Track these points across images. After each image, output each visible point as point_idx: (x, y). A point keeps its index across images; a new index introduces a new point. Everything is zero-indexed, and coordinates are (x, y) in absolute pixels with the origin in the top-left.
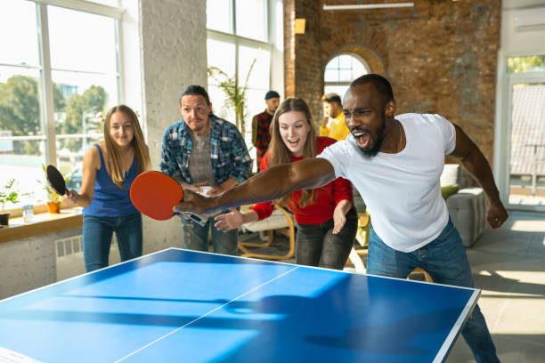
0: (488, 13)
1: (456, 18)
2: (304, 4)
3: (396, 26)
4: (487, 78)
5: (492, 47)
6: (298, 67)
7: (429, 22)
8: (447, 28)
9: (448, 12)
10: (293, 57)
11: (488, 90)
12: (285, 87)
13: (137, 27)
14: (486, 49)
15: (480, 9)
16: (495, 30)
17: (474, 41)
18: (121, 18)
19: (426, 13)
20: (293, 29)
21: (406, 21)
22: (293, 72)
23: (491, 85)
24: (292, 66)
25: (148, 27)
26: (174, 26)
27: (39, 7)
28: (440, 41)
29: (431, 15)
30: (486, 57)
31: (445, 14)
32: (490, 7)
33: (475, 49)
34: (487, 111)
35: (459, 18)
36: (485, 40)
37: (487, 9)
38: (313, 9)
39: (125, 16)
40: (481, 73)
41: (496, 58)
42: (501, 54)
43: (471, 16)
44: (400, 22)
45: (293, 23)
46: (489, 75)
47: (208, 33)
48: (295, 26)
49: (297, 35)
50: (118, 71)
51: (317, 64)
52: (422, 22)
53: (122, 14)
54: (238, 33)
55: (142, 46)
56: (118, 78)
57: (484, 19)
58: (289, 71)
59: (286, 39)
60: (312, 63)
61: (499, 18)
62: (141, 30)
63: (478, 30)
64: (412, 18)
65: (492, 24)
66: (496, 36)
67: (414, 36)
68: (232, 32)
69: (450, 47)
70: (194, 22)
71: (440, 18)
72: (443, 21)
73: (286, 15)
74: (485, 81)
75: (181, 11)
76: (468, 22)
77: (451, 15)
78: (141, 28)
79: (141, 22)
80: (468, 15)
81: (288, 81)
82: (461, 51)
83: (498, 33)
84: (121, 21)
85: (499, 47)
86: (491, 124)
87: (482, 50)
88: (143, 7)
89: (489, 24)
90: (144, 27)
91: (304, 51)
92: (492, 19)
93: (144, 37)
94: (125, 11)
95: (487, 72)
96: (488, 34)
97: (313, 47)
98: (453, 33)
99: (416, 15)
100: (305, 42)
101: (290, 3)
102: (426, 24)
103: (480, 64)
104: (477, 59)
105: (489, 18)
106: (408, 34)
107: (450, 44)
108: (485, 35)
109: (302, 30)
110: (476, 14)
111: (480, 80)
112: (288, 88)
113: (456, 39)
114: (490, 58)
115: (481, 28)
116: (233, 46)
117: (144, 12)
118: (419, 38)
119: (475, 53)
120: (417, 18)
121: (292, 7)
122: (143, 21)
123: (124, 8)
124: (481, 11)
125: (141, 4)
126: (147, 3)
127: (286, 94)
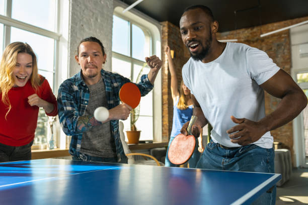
0: (283, 47)
2: (173, 43)
5: (287, 67)
10: (167, 72)
12: (162, 89)
13: (67, 43)
14: (284, 68)
15: (278, 45)
16: (288, 57)
18: (58, 39)
22: (167, 81)
24: (166, 77)
25: (74, 44)
27: (5, 27)
32: (284, 44)
36: (282, 63)
37: (283, 45)
38: (179, 46)
39: (60, 40)
41: (290, 72)
42: (293, 71)
43: (273, 50)
47: (113, 54)
50: (54, 70)
53: (59, 37)
54: (134, 56)
55: (69, 55)
56: (54, 74)
57: (281, 51)
58: (165, 80)
60: (179, 77)
61: (290, 50)
62: (69, 46)
63: (278, 57)
65: (286, 54)
66: (289, 61)
68: (129, 56)
73: (162, 48)
76: (272, 53)
78: (69, 44)
79: (70, 41)
80: (271, 49)
81: (164, 86)
83: (290, 58)
84: (58, 41)
85: (291, 67)
89: (284, 53)
90: (71, 44)
92: (286, 51)
93: (71, 49)
94: (61, 35)
96: (284, 59)
101: (165, 41)
105: (284, 50)
108: (282, 60)
110: (276, 48)
112: (164, 90)
115: (279, 56)
116: (129, 64)
117: (72, 36)
121: (166, 44)
122: (71, 40)
123: (60, 33)
124: (279, 46)
125: (70, 31)
126: (74, 31)
127: (163, 94)
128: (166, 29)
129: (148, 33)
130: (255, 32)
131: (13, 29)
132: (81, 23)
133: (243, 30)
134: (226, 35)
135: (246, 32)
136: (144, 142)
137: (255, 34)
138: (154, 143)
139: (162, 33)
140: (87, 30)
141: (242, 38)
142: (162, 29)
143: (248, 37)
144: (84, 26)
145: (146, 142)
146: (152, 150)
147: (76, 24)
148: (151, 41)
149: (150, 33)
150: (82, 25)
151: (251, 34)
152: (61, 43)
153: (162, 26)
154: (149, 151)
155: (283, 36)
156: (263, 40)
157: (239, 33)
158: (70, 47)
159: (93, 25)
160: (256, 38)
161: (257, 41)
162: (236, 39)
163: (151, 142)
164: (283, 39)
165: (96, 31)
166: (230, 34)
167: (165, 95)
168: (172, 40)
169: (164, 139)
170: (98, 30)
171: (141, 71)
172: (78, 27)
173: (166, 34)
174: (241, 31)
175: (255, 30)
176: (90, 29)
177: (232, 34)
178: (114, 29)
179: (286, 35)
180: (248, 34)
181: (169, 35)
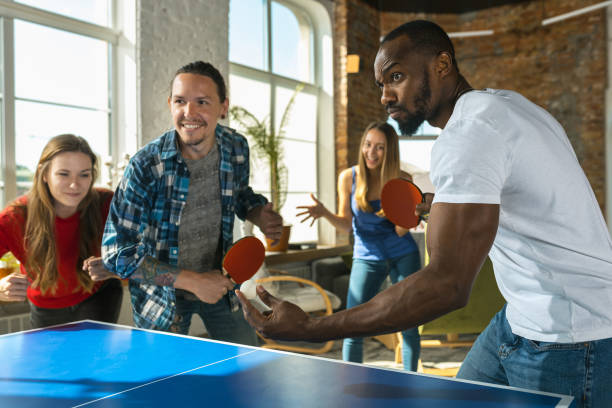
0: (590, 45)
1: (549, 52)
2: (358, 39)
3: (475, 66)
4: (593, 125)
5: (598, 86)
6: (351, 114)
7: (516, 59)
8: (539, 65)
9: (539, 45)
10: (344, 101)
11: (594, 140)
12: (336, 137)
13: (133, 51)
14: (590, 89)
15: (580, 40)
16: (600, 65)
17: (575, 79)
18: (115, 40)
19: (512, 48)
20: (343, 67)
21: (488, 59)
22: (345, 119)
23: (599, 134)
24: (343, 112)
25: (148, 52)
26: (184, 53)
27: (2, 21)
28: (529, 82)
29: (517, 52)
30: (590, 99)
31: (535, 49)
32: (593, 37)
33: (575, 89)
34: (595, 167)
35: (553, 53)
36: (587, 77)
37: (589, 39)
38: (370, 45)
39: (120, 42)
40: (584, 119)
41: (603, 99)
42: (610, 94)
43: (569, 50)
44: (479, 60)
45: (343, 60)
46: (595, 121)
47: (231, 67)
48: (347, 64)
49: (350, 75)
50: (110, 107)
51: (377, 112)
52: (506, 59)
53: (117, 37)
54: (275, 71)
55: (139, 74)
56: (110, 115)
57: (585, 52)
58: (341, 118)
59: (336, 80)
60: (370, 110)
61: (605, 50)
62: (139, 55)
63: (577, 66)
64: (494, 55)
65: (596, 58)
66: (603, 73)
67: (497, 77)
68: (266, 69)
69: (543, 89)
70: (211, 50)
71: (529, 53)
72: (534, 57)
73: (336, 51)
74: (590, 129)
75: (195, 36)
76: (565, 57)
77: (543, 49)
78: (139, 52)
79: (139, 46)
80: (565, 48)
81: (339, 130)
82: (557, 93)
83: (605, 68)
84: (115, 46)
85: (606, 86)
86: (600, 183)
87: (585, 90)
88: (142, 26)
89: (592, 57)
90: (142, 50)
91: (359, 95)
92: (596, 52)
93: (142, 63)
94: (121, 33)
95: (593, 117)
96: (591, 70)
97: (370, 91)
98: (546, 71)
99: (499, 51)
100: (361, 85)
101: (341, 37)
102: (511, 62)
103: (583, 108)
104: (579, 101)
105: (592, 49)
106: (490, 75)
107: (543, 85)
108: (587, 72)
109: (355, 69)
110: (574, 46)
111: (584, 128)
112: (339, 139)
113: (550, 78)
114: (596, 99)
115: (582, 63)
116: (266, 87)
117: (143, 33)
118: (504, 79)
119: (576, 94)
120: (500, 56)
121: (344, 41)
122: (142, 44)
123: (119, 28)
124: (582, 42)
125: (139, 23)
126: (147, 23)
127: (337, 147)
128: (342, 10)
129: (305, 19)
130: (531, 13)
131: (18, 24)
132: (163, 6)
133: (506, 7)
134: (471, 21)
135: (512, 12)
136: (297, 247)
137: (531, 17)
138: (319, 247)
139: (335, 18)
140: (174, 19)
141: (504, 26)
142: (334, 9)
143: (516, 22)
144: (169, 11)
145: (304, 247)
146: (315, 264)
147: (152, 8)
148: (312, 36)
149: (309, 19)
150: (165, 10)
151: (523, 15)
152: (121, 50)
153: (334, 4)
154: (310, 264)
155: (591, 19)
156: (548, 29)
157: (496, 15)
158: (141, 58)
159: (188, 9)
160: (532, 26)
161: (535, 30)
162: (489, 29)
163: (312, 246)
164: (591, 27)
165: (195, 23)
166: (478, 18)
167: (342, 148)
168: (355, 34)
169: (341, 239)
170: (198, 20)
171: (292, 101)
172: (155, 14)
173: (344, 21)
174: (501, 11)
175: (531, 7)
176: (181, 18)
177: (483, 17)
178: (231, 15)
179: (598, 19)
180: (516, 18)
181: (349, 23)
